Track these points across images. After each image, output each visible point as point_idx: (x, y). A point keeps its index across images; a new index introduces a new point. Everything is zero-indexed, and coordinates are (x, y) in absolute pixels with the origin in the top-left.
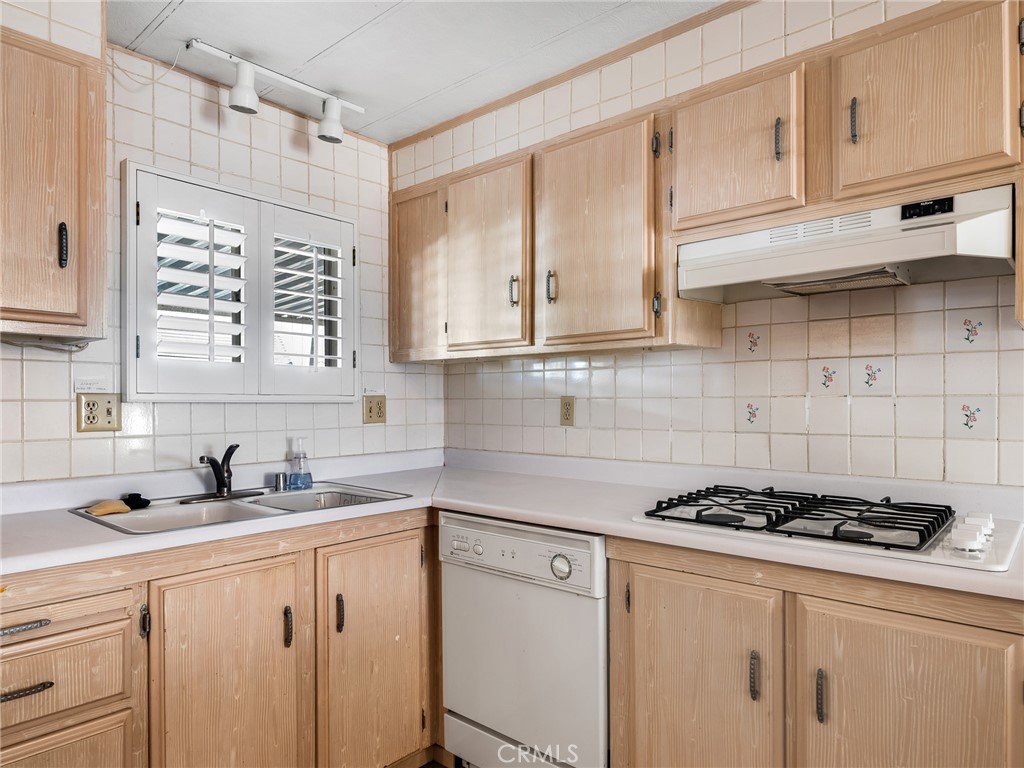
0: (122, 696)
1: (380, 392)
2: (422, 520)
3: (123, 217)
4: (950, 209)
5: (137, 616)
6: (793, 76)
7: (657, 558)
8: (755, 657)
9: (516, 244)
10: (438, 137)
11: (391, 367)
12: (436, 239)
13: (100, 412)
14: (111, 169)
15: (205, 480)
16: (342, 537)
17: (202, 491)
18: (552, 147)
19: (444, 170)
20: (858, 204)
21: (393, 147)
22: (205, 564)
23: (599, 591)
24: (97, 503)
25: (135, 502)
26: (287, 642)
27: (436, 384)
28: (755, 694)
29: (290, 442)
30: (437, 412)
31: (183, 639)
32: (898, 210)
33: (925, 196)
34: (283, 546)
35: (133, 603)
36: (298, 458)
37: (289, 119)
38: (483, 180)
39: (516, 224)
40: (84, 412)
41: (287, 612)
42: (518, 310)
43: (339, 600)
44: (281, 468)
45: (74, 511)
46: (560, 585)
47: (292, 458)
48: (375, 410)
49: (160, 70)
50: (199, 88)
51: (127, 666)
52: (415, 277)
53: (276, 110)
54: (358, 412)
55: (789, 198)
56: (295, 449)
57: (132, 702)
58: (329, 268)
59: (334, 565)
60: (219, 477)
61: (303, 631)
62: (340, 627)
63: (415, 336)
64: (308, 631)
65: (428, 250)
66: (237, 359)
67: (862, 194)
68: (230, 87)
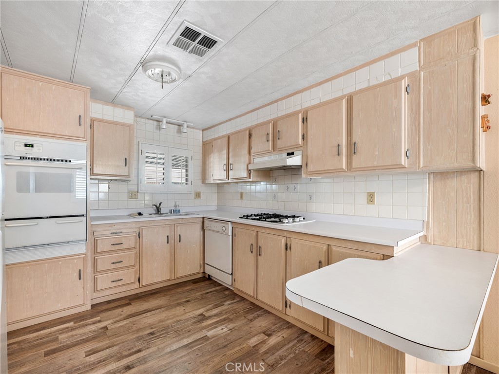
0: (134, 248)
1: (199, 191)
2: (201, 220)
3: (138, 153)
4: (293, 154)
5: (138, 234)
6: (271, 124)
7: (239, 226)
8: (252, 245)
9: (225, 156)
10: (212, 129)
11: (202, 185)
12: (211, 154)
13: (133, 195)
14: (135, 143)
15: (155, 210)
16: (181, 222)
17: (155, 213)
18: (233, 134)
19: (213, 137)
20: (281, 152)
21: (203, 130)
22: (151, 225)
23: (230, 233)
24: (132, 214)
25: (140, 214)
26: (168, 243)
27: (215, 189)
28: (252, 252)
29: (176, 202)
30: (215, 196)
31: (146, 239)
32: (286, 154)
33: (290, 151)
34: (167, 223)
35: (137, 231)
36: (177, 206)
37: (176, 127)
38: (219, 141)
39: (225, 152)
40: (130, 195)
41: (168, 236)
42: (225, 171)
43: (180, 235)
44: (174, 208)
45: (128, 215)
46: (224, 233)
47: (176, 206)
48: (198, 195)
49: (147, 121)
50: (155, 123)
51: (136, 243)
52: (207, 163)
53: (173, 125)
54: (193, 196)
55: (269, 150)
56: (177, 204)
57: (137, 250)
58: (187, 161)
59: (179, 228)
60: (158, 210)
61: (172, 241)
62: (180, 241)
63: (207, 177)
64: (173, 241)
65: (210, 156)
66: (163, 183)
67: (281, 150)
68: (162, 122)
